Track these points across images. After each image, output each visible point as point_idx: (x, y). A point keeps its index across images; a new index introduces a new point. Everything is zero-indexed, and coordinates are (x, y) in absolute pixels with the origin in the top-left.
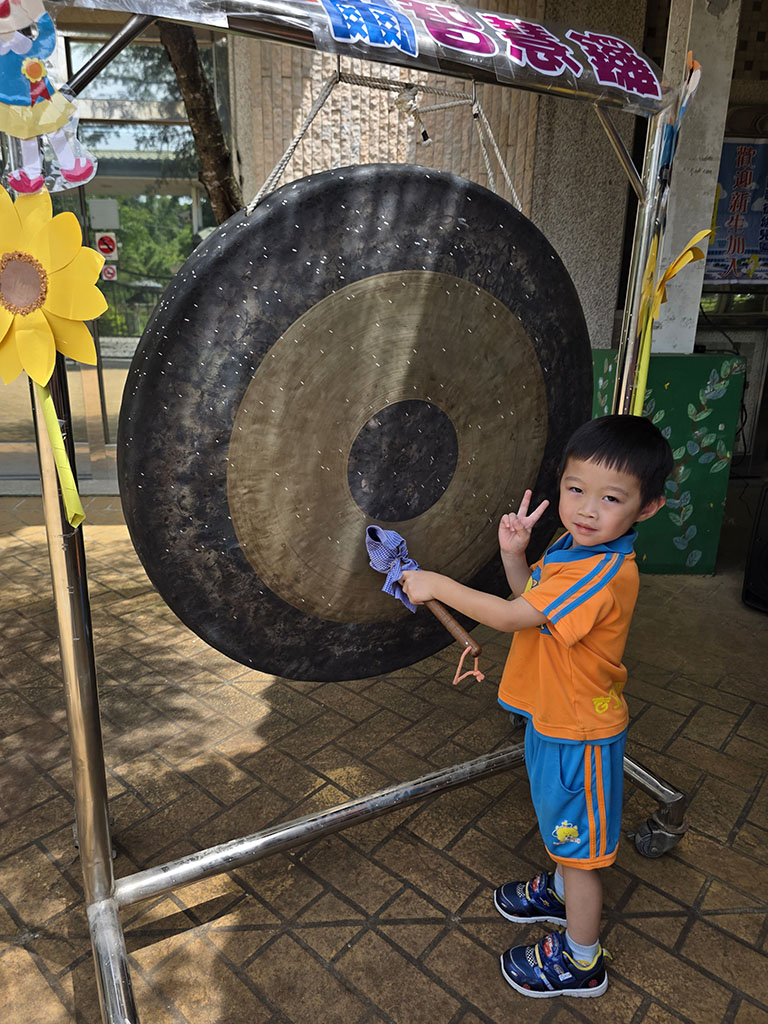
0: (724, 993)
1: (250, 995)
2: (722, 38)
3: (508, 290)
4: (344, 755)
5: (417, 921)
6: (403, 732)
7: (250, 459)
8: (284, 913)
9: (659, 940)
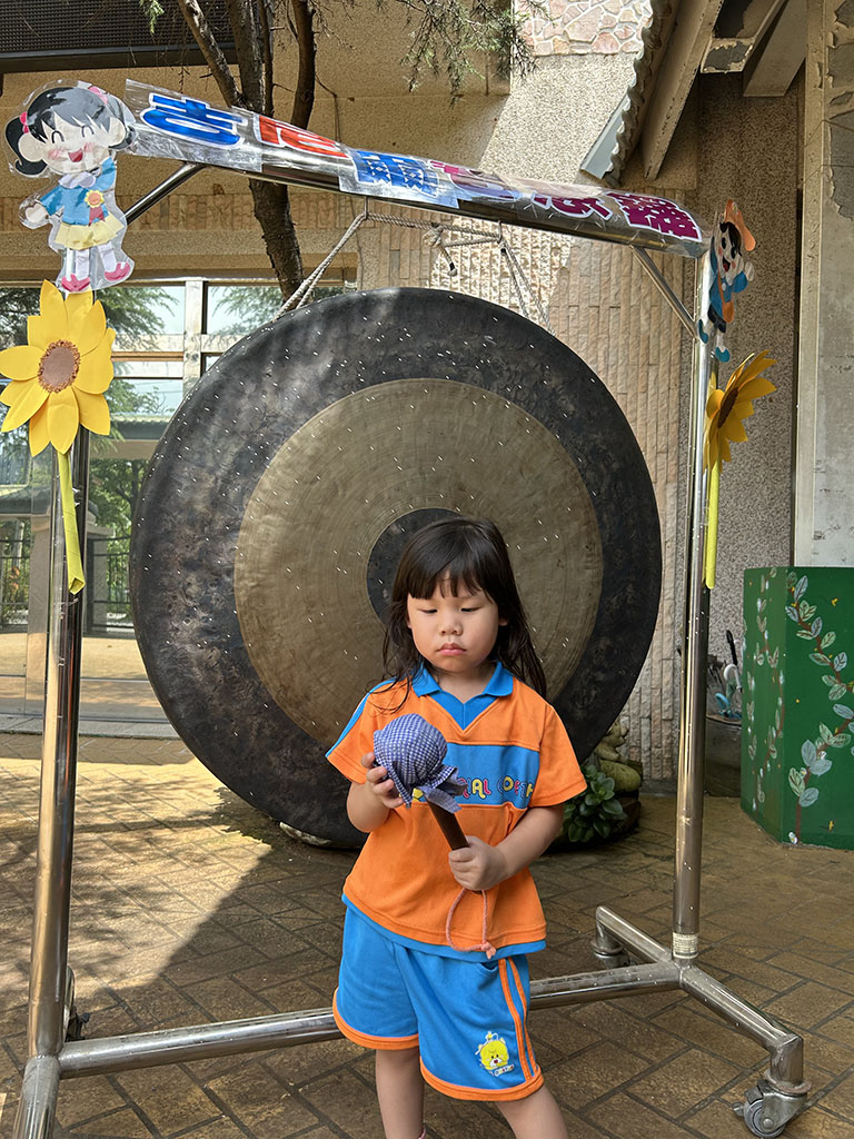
3: (542, 407)
7: (259, 550)
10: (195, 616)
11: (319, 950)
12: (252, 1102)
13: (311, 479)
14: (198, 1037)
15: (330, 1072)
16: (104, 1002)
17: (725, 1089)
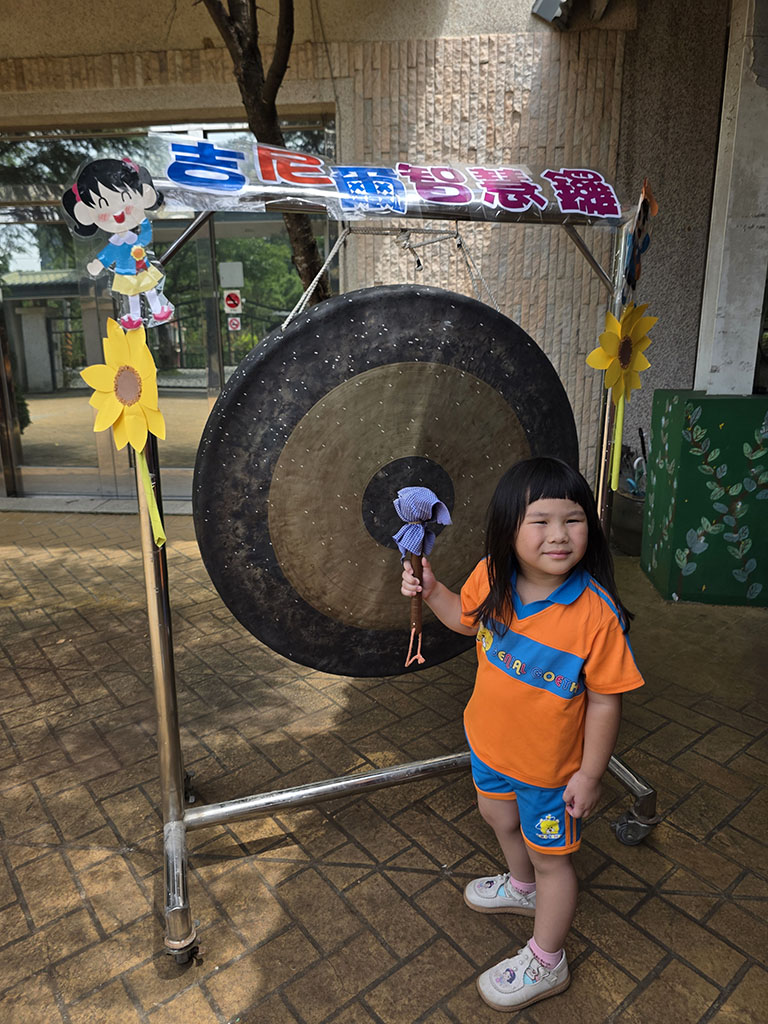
0: (659, 952)
1: (277, 906)
3: (489, 372)
5: (416, 871)
6: (439, 727)
7: (285, 501)
8: (314, 854)
9: (616, 907)
10: (243, 548)
11: (339, 705)
12: (305, 826)
13: (317, 447)
15: (352, 803)
16: (201, 753)
17: (606, 809)
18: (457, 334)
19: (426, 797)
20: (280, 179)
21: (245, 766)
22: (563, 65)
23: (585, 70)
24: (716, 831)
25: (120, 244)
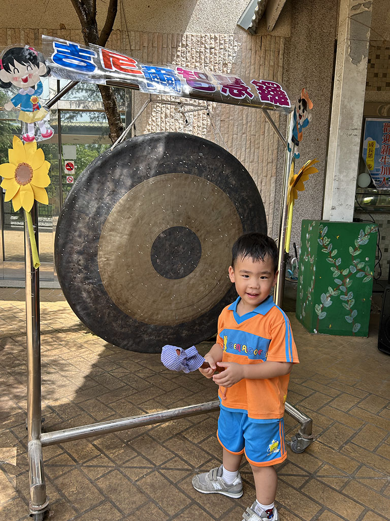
0: (318, 507)
1: (96, 491)
2: (359, 74)
3: (222, 183)
4: (158, 404)
5: (178, 469)
6: (188, 396)
7: (108, 246)
8: (117, 462)
9: (293, 484)
10: (82, 272)
11: (130, 386)
12: (112, 448)
13: (128, 217)
14: (92, 428)
15: (139, 436)
16: (48, 411)
18: (205, 161)
19: (182, 432)
20: (114, 69)
21: (75, 417)
22: (253, 52)
23: (264, 56)
24: (344, 445)
25: (24, 94)
